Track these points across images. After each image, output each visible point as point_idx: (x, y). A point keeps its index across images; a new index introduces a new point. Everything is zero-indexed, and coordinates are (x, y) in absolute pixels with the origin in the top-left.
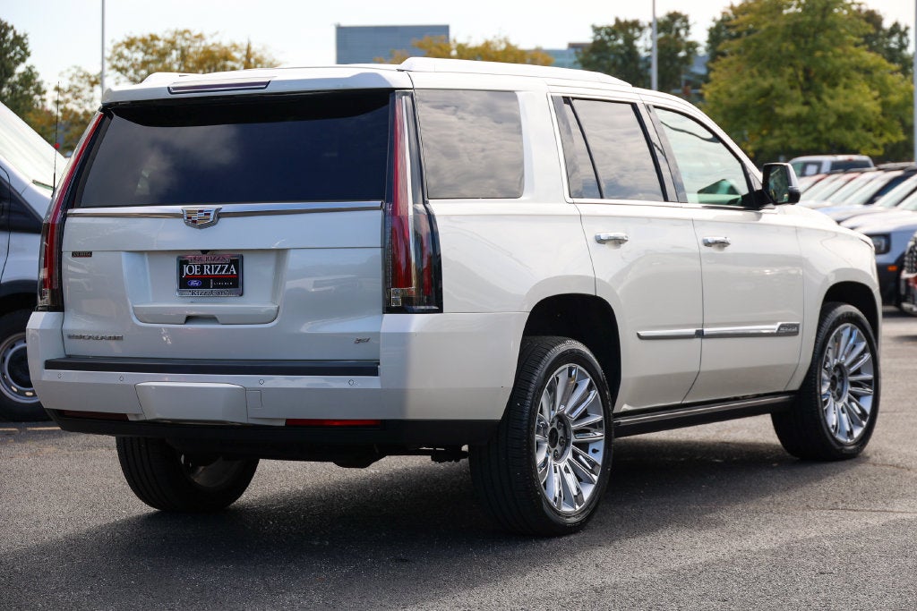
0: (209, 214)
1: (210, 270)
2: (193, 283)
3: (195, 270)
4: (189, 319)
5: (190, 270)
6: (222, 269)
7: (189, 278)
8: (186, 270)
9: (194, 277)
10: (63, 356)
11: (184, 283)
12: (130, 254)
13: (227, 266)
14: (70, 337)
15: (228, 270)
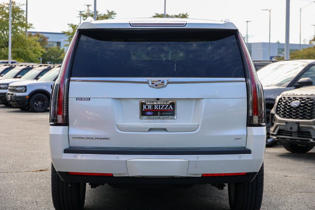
0: (164, 82)
1: (158, 107)
2: (149, 113)
3: (150, 107)
4: (151, 130)
5: (147, 107)
6: (165, 107)
7: (146, 111)
8: (145, 107)
9: (149, 110)
10: (68, 147)
11: (143, 113)
12: (114, 100)
13: (168, 106)
14: (74, 138)
15: (168, 107)
